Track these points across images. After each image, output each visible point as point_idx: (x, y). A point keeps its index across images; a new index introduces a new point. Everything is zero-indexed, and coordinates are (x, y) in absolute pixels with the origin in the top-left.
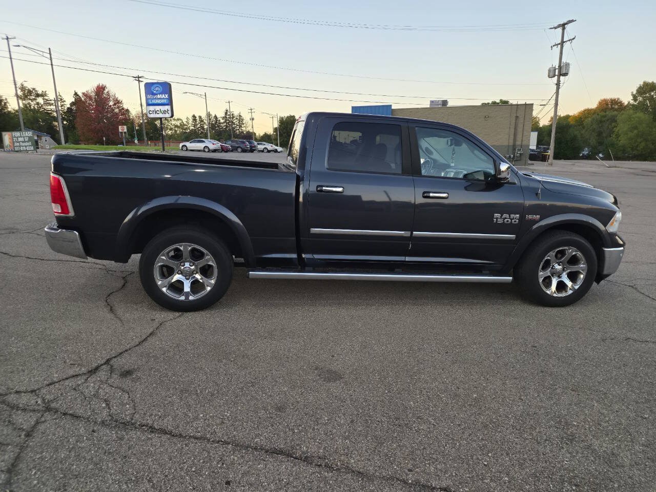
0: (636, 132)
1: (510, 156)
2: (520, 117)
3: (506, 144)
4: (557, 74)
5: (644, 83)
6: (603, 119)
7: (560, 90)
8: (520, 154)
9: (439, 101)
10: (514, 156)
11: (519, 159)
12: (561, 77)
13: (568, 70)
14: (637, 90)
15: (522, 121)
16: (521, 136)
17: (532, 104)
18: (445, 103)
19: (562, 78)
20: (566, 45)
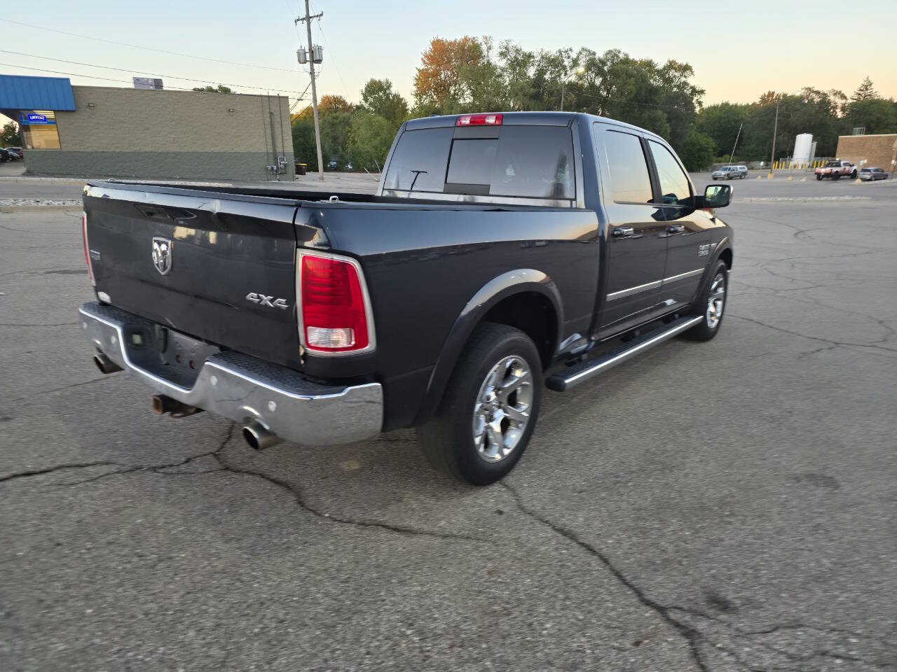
0: (379, 138)
1: (272, 168)
2: (275, 113)
3: (263, 150)
4: (308, 59)
5: (372, 80)
6: (336, 121)
7: (316, 80)
8: (285, 165)
9: (148, 79)
10: (278, 168)
11: (284, 171)
12: (314, 64)
13: (322, 58)
14: (366, 89)
15: (279, 120)
16: (281, 140)
17: (287, 98)
18: (158, 83)
19: (316, 66)
20: (314, 22)
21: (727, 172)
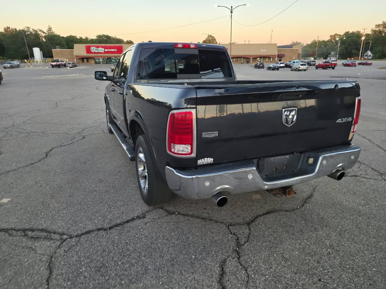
21: (11, 65)
